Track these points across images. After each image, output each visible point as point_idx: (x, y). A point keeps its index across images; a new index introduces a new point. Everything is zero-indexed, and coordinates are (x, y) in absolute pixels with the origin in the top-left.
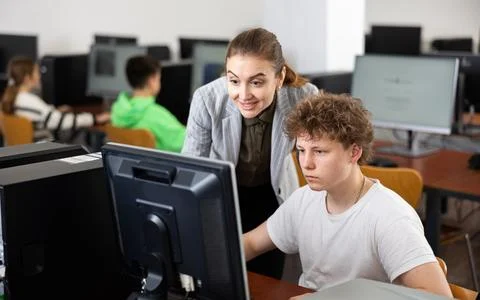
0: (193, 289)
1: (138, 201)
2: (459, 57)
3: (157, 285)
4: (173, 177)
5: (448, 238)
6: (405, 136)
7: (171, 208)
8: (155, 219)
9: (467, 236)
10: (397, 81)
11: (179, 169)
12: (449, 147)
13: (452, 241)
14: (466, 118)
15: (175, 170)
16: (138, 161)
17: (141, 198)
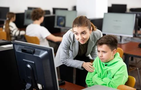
0: (41, 88)
1: (24, 60)
2: (136, 13)
3: (30, 87)
4: (34, 52)
5: (133, 69)
6: (119, 38)
7: (33, 62)
8: (29, 66)
9: (138, 69)
10: (117, 21)
11: (36, 50)
12: (133, 41)
13: (134, 69)
14: (139, 32)
15: (35, 50)
16: (24, 47)
17: (24, 59)
